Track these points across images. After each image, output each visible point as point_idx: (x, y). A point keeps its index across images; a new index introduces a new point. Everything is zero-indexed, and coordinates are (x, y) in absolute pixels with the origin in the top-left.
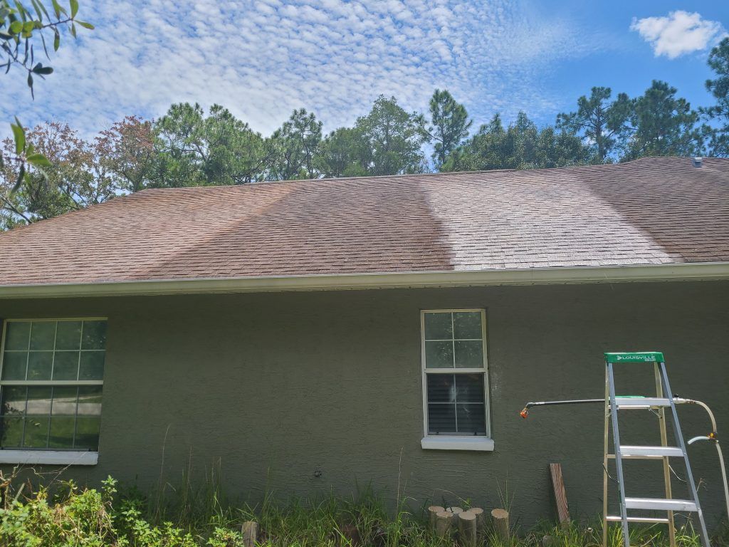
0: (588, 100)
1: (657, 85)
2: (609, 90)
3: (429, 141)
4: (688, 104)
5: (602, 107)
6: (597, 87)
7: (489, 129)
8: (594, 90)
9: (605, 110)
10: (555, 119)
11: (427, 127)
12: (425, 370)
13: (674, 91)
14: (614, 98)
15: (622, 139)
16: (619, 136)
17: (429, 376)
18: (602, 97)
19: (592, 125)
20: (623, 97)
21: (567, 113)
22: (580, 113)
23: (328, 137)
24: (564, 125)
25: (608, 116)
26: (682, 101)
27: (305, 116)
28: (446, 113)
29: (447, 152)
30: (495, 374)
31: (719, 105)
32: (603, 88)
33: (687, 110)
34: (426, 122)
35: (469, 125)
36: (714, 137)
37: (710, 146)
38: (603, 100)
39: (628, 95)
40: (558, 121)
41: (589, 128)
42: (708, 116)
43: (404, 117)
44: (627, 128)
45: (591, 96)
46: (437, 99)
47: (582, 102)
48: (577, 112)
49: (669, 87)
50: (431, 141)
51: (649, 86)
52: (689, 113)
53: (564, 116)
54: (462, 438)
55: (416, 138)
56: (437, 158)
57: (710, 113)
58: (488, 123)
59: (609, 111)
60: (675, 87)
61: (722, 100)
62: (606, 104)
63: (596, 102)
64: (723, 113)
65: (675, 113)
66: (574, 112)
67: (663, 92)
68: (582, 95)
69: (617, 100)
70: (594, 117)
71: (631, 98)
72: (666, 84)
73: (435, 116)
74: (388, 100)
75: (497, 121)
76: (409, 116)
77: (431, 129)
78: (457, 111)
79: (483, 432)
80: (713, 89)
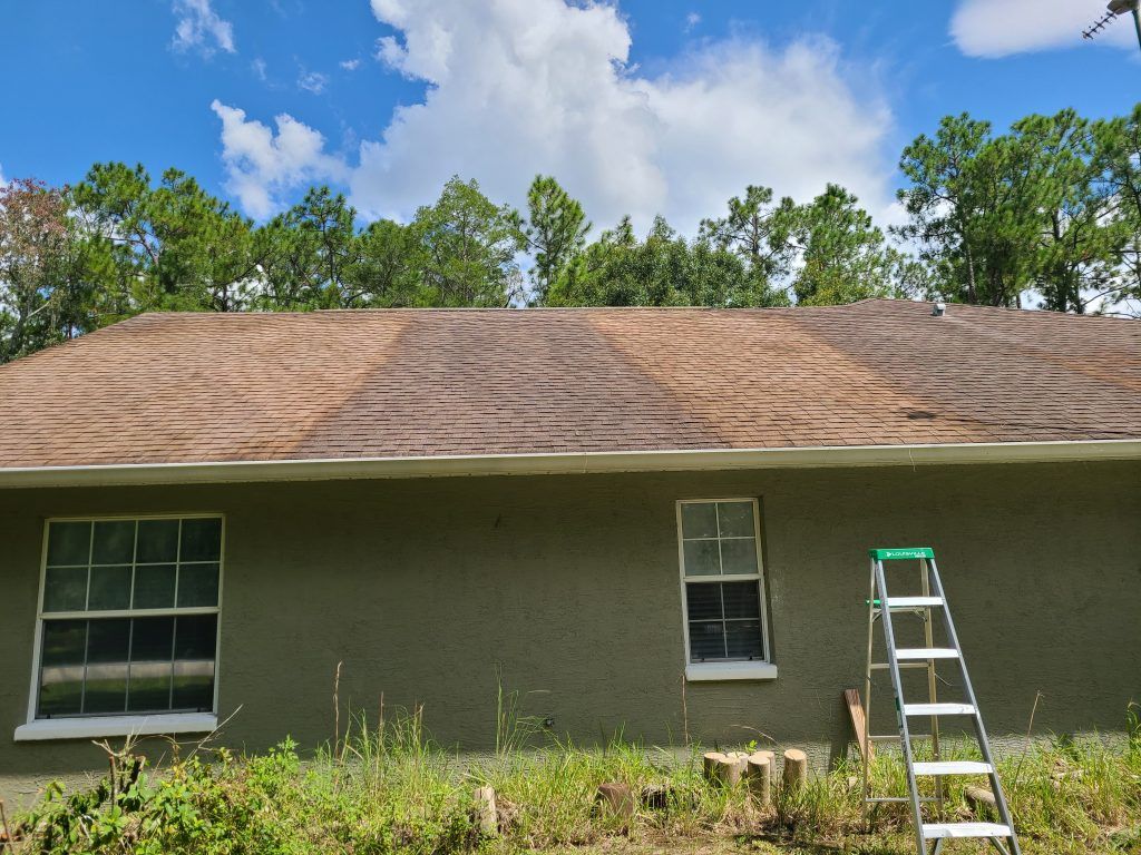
0: (743, 203)
1: (832, 191)
2: (770, 192)
3: (527, 250)
4: (869, 218)
5: (759, 215)
6: (754, 186)
7: (615, 236)
8: (750, 189)
9: (764, 219)
10: (698, 227)
11: (523, 229)
12: (685, 579)
13: (854, 200)
14: (776, 203)
15: (785, 260)
16: (780, 256)
17: (690, 586)
18: (761, 200)
19: (747, 238)
20: (788, 202)
21: (714, 220)
22: (732, 220)
23: (363, 232)
24: (709, 236)
25: (767, 227)
26: (861, 213)
27: (328, 198)
28: (550, 210)
29: (553, 266)
30: (775, 581)
31: (913, 223)
32: (761, 189)
33: (868, 226)
34: (522, 222)
35: (587, 229)
36: (901, 263)
37: (896, 276)
38: (761, 205)
39: (794, 200)
40: (702, 230)
41: (743, 243)
42: (900, 238)
43: (488, 211)
44: (791, 246)
45: (745, 198)
46: (538, 189)
47: (735, 205)
48: (727, 218)
49: (848, 193)
50: (530, 250)
51: (823, 191)
52: (871, 230)
53: (711, 224)
54: (734, 664)
55: (507, 243)
56: (536, 275)
57: (902, 233)
58: (613, 228)
59: (768, 221)
60: (856, 195)
61: (916, 217)
62: (766, 211)
63: (752, 207)
64: (919, 234)
65: (852, 228)
66: (722, 219)
67: (838, 200)
68: (733, 196)
69: (779, 205)
70: (750, 227)
71: (797, 203)
72: (844, 190)
73: (535, 213)
74: (466, 183)
75: (626, 225)
76: (497, 210)
77: (529, 233)
78: (569, 207)
79: (761, 656)
80: (907, 201)
